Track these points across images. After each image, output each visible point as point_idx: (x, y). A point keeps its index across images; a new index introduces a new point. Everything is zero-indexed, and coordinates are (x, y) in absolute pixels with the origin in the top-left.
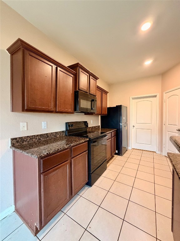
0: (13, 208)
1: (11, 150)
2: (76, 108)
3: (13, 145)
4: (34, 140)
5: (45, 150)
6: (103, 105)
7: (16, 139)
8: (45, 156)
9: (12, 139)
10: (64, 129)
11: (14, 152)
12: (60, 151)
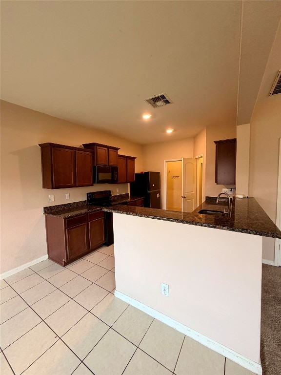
0: (47, 256)
1: (44, 216)
2: (95, 181)
3: (45, 212)
4: (60, 208)
5: (68, 215)
6: (129, 170)
7: (47, 208)
8: (68, 218)
9: (44, 208)
10: (85, 199)
11: (46, 216)
12: (78, 216)
